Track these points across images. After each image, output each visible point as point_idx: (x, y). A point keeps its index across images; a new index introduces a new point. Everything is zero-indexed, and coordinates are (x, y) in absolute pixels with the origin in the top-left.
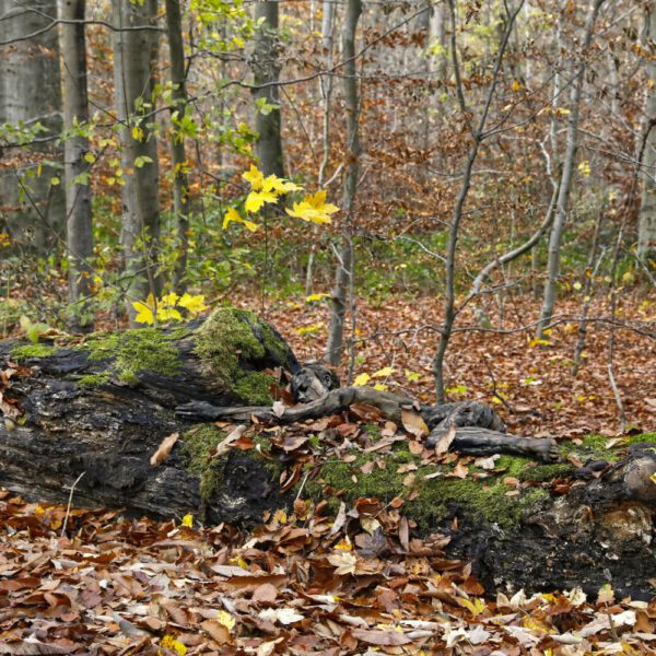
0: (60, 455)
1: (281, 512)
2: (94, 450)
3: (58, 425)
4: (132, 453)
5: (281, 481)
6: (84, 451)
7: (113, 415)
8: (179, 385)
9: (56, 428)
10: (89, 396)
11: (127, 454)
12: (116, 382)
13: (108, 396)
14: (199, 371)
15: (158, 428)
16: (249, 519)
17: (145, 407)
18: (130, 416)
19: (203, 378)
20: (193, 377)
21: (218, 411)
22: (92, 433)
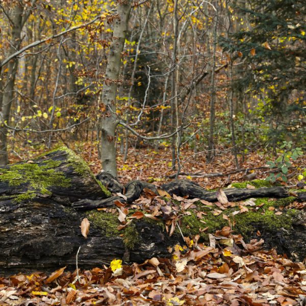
0: (11, 245)
1: (177, 246)
2: (35, 238)
3: (8, 227)
4: (63, 234)
5: (168, 231)
6: (29, 239)
7: (43, 215)
8: (72, 192)
9: (7, 230)
10: (26, 206)
11: (59, 235)
12: (42, 196)
13: (37, 204)
14: (83, 182)
15: (69, 218)
16: (160, 253)
17: (57, 207)
18: (51, 214)
19: (86, 186)
20: (80, 186)
21: (97, 203)
22: (31, 228)
